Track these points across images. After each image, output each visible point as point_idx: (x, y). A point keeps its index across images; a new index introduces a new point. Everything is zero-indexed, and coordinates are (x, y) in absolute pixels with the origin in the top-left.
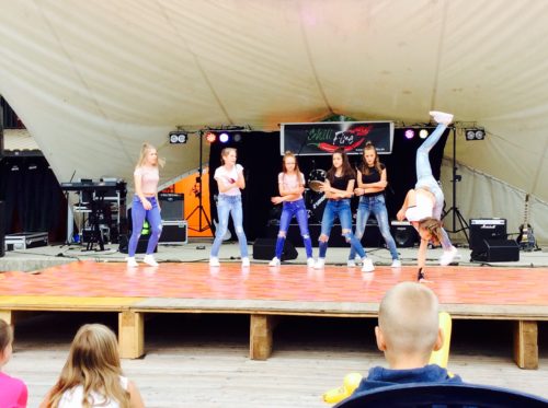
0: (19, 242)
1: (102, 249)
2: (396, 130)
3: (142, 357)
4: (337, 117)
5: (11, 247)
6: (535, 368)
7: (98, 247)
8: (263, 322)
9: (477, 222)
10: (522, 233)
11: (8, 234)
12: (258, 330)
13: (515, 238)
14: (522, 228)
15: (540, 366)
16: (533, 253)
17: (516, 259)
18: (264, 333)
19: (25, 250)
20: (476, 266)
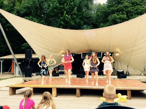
0: (34, 74)
2: (103, 54)
3: (56, 97)
4: (92, 51)
5: (33, 75)
6: (131, 99)
7: (48, 75)
8: (79, 90)
9: (118, 71)
10: (127, 73)
11: (32, 73)
12: (78, 92)
13: (126, 74)
14: (127, 72)
15: (132, 99)
16: (129, 77)
17: (126, 78)
18: (79, 92)
19: (35, 76)
20: (118, 79)
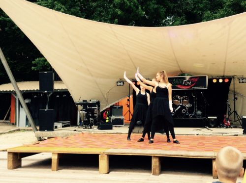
0: (59, 125)
1: (91, 128)
2: (209, 79)
3: (108, 173)
5: (56, 127)
7: (89, 127)
8: (157, 160)
9: (245, 117)
12: (155, 163)
18: (158, 164)
19: (61, 128)
